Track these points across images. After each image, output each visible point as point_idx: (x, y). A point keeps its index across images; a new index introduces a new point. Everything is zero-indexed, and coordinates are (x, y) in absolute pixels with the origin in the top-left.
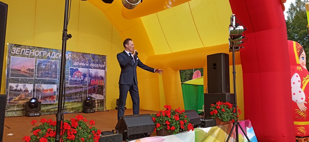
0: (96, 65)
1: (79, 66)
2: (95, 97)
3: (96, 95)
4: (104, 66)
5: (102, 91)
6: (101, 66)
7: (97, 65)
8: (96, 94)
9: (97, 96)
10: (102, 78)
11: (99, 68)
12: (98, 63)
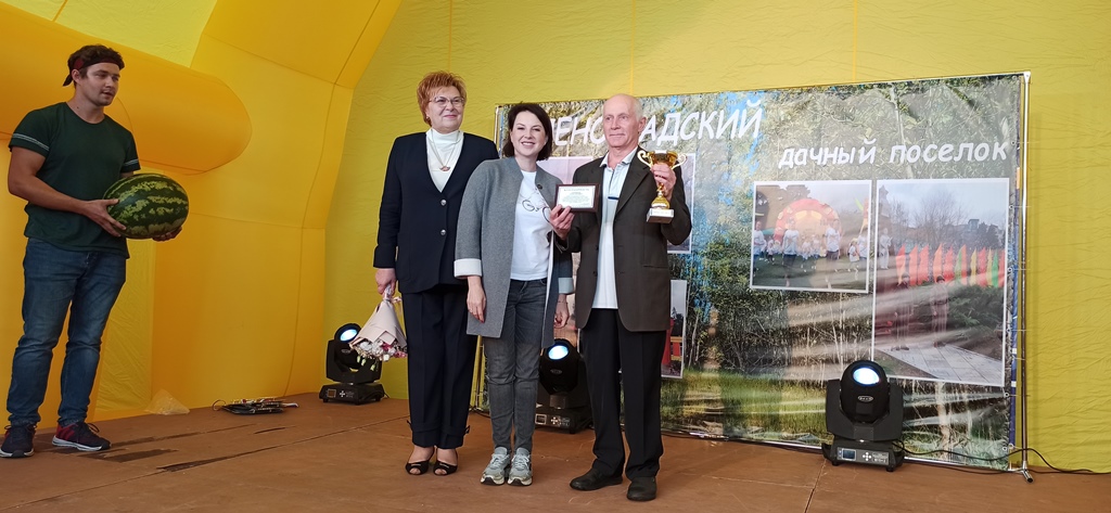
0: (933, 153)
1: (814, 172)
2: (929, 363)
3: (935, 351)
4: (997, 150)
5: (993, 325)
6: (976, 152)
7: (941, 153)
8: (939, 344)
9: (943, 362)
10: (987, 237)
11: (961, 169)
12: (951, 135)
